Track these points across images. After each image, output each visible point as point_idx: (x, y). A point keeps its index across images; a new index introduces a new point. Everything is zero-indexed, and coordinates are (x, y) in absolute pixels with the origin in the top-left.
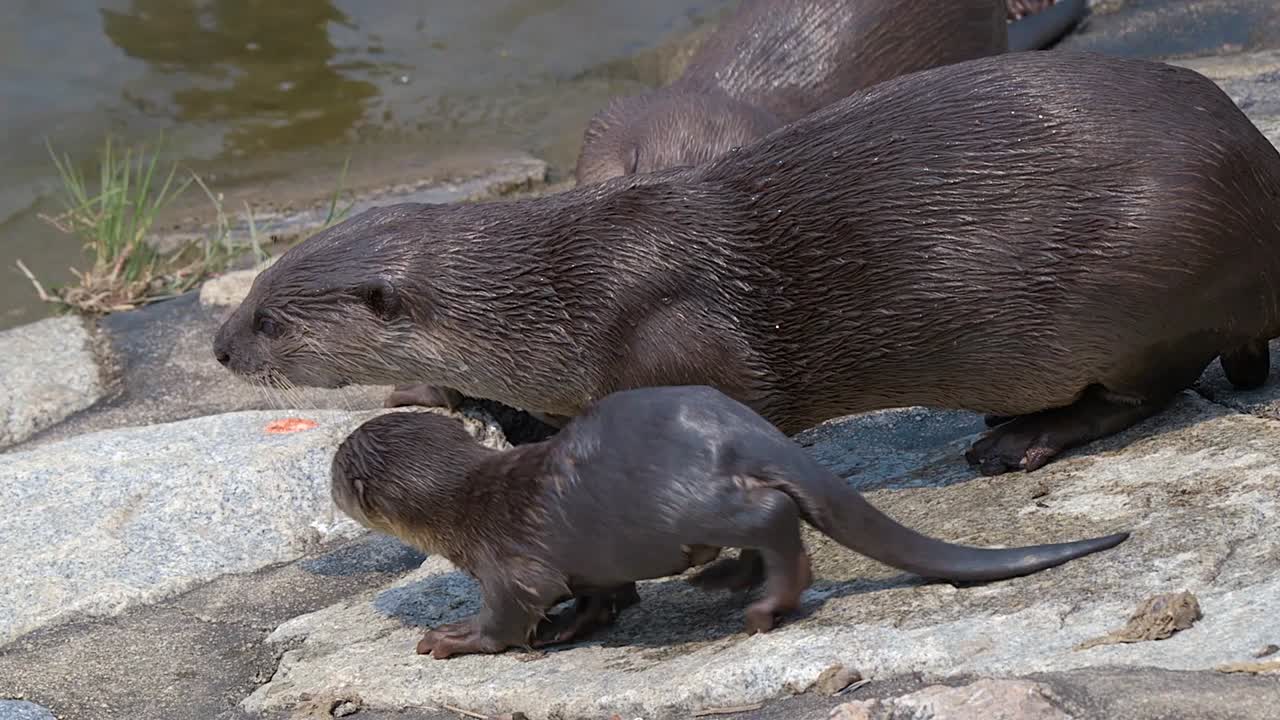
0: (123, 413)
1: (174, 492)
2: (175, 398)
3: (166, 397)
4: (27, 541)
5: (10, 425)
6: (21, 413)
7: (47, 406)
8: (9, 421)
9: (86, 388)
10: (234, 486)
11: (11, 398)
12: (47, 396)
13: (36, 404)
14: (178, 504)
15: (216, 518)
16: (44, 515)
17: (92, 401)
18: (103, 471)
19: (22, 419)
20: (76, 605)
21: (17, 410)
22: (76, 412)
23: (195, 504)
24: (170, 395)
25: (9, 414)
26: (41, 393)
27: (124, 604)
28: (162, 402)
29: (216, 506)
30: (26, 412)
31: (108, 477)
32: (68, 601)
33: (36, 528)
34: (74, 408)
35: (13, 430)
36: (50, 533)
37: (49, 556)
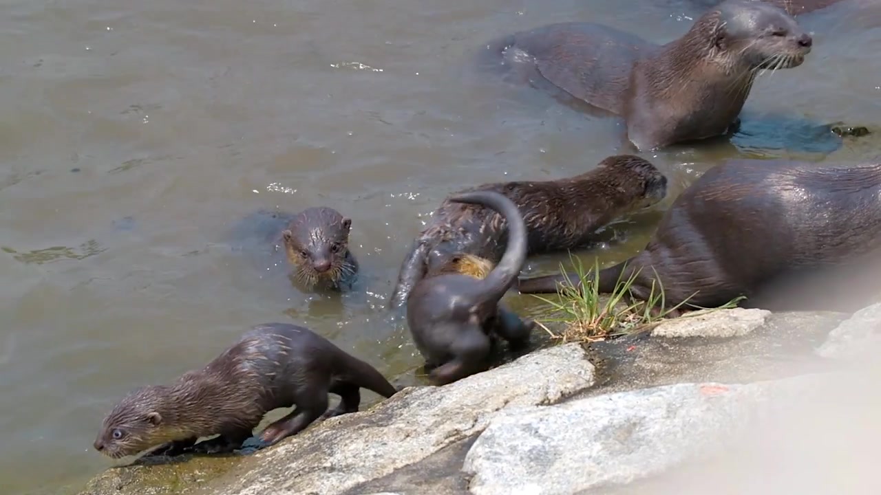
0: (612, 389)
1: (655, 421)
2: (641, 381)
3: (635, 381)
4: (574, 446)
5: (548, 395)
6: (554, 388)
7: (569, 385)
8: (548, 393)
9: (588, 377)
10: (688, 419)
11: (548, 381)
12: (568, 380)
13: (563, 384)
14: (657, 427)
15: (679, 435)
16: (582, 433)
17: (592, 384)
18: (614, 410)
19: (555, 392)
20: (606, 477)
21: (552, 387)
22: (584, 389)
23: (667, 428)
24: (637, 380)
25: (547, 389)
26: (566, 378)
27: (632, 477)
28: (634, 384)
29: (679, 429)
30: (557, 388)
31: (616, 413)
32: (601, 475)
33: (578, 439)
34: (583, 386)
35: (549, 398)
36: (586, 441)
37: (587, 453)
